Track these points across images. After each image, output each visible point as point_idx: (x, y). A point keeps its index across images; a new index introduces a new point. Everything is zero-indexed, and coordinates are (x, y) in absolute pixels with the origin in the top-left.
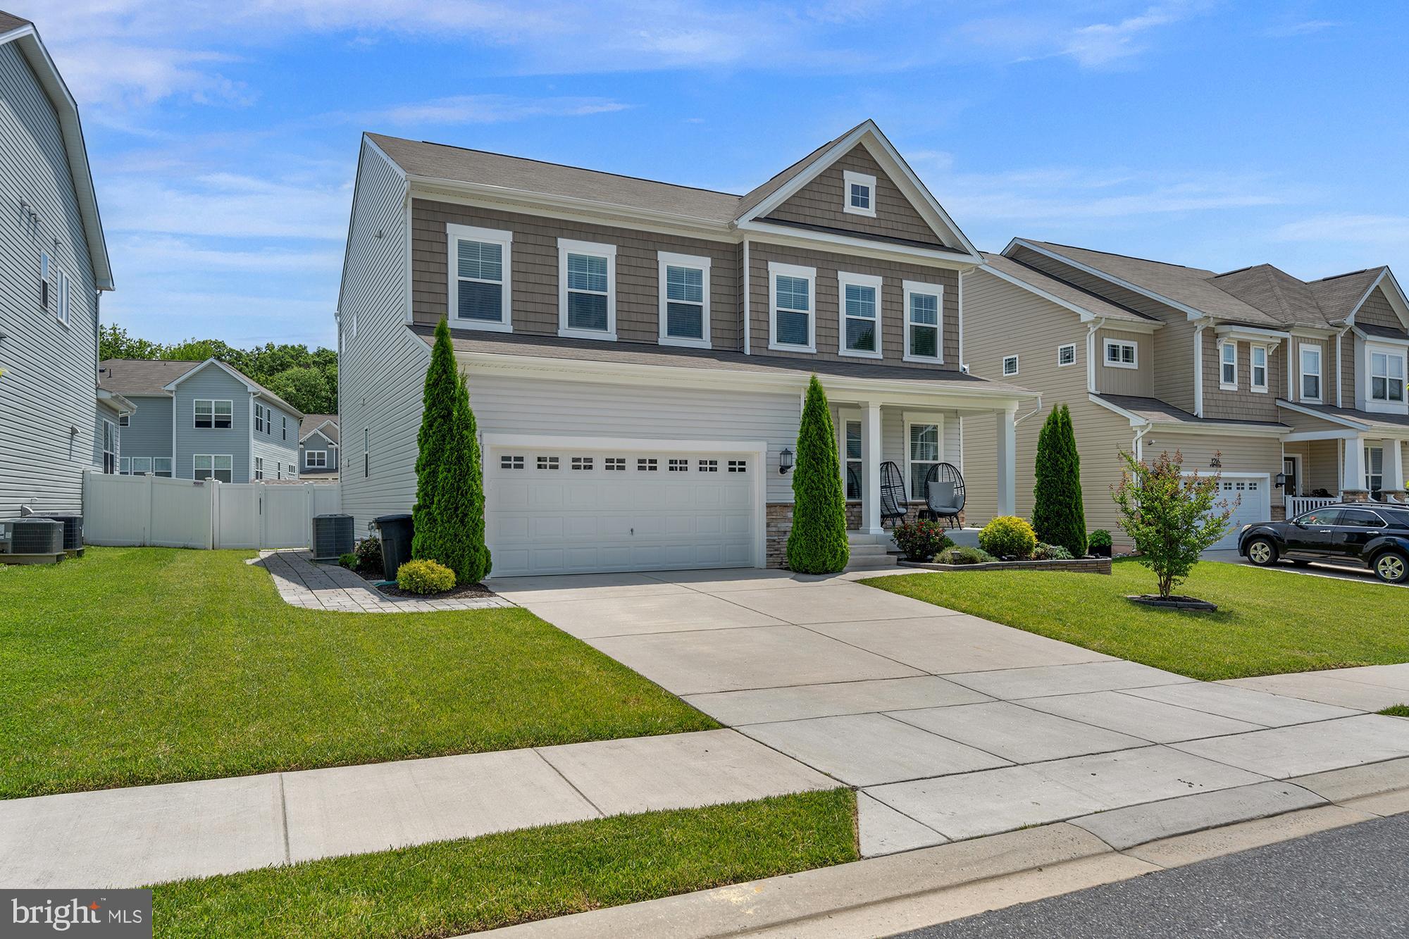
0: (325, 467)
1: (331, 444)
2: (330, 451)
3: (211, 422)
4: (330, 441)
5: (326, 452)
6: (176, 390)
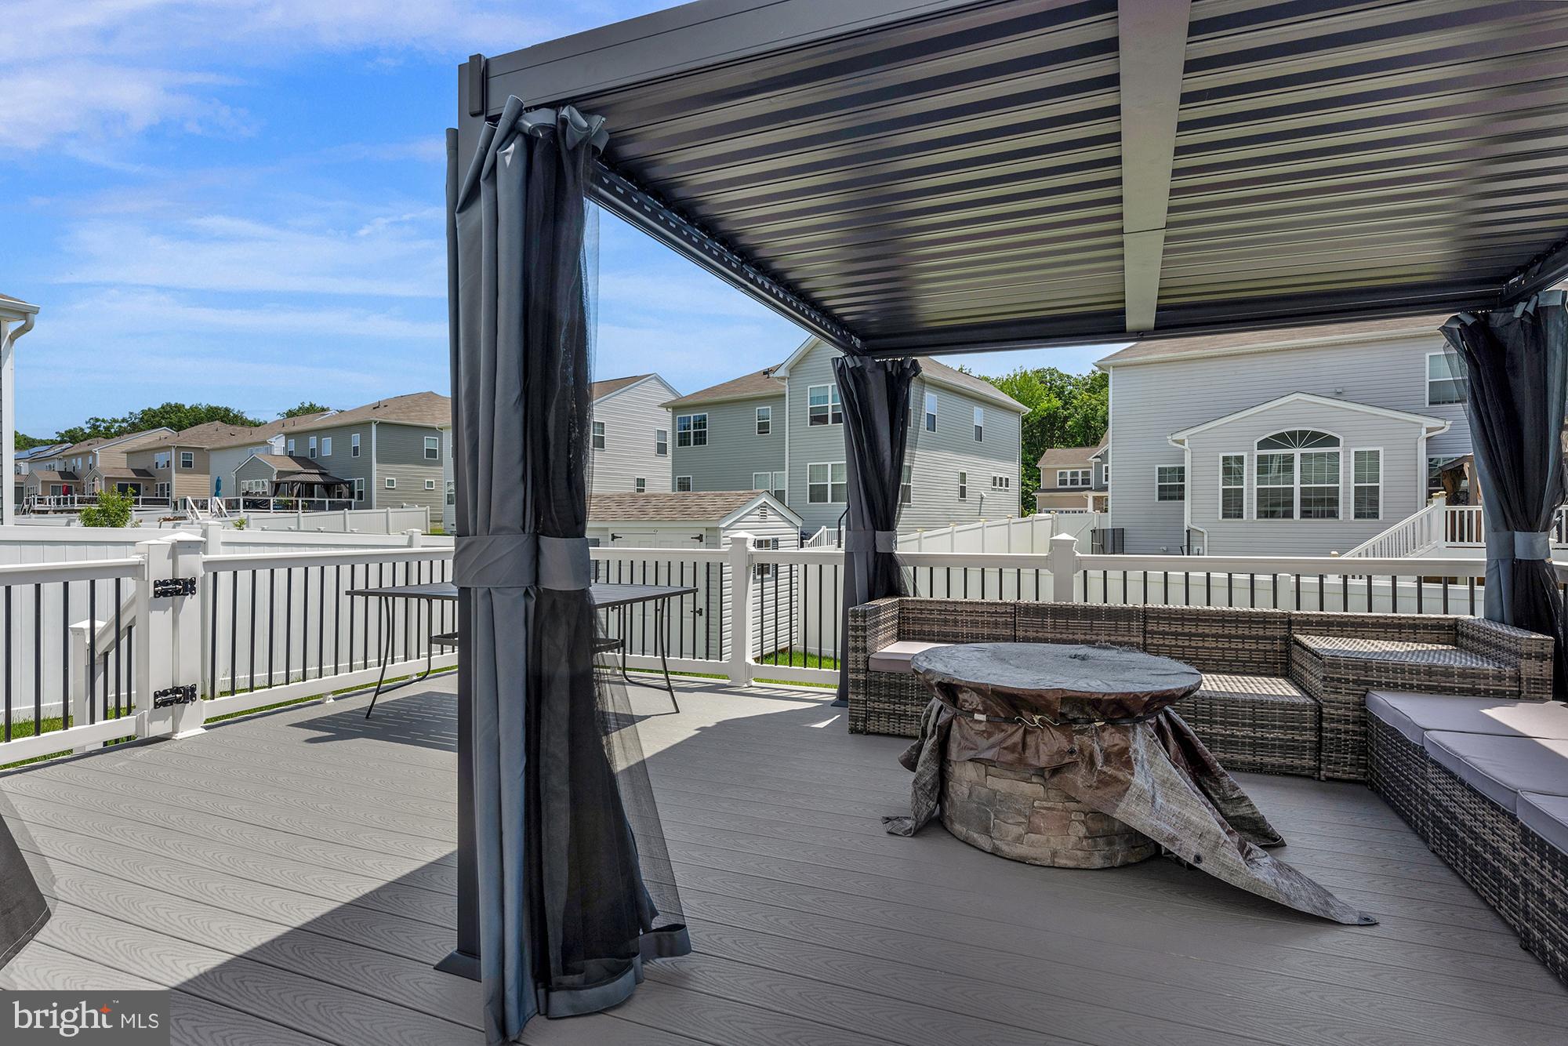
3: (827, 415)
6: (788, 376)
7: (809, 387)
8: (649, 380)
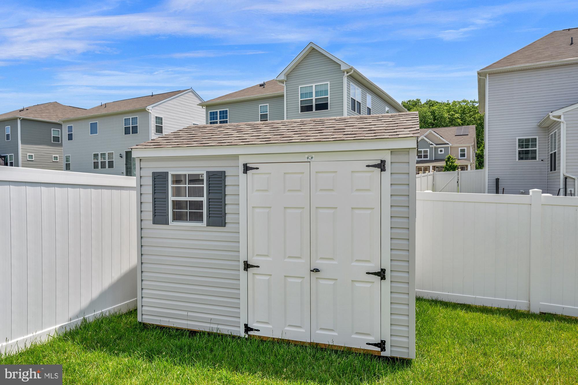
0: (428, 159)
1: (432, 144)
2: (431, 149)
3: (312, 105)
4: (431, 143)
5: (428, 150)
6: (286, 80)
7: (300, 87)
8: (188, 92)
